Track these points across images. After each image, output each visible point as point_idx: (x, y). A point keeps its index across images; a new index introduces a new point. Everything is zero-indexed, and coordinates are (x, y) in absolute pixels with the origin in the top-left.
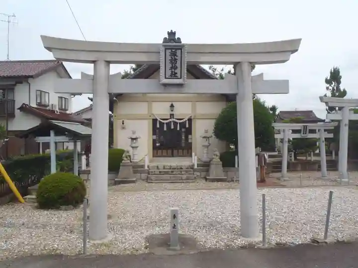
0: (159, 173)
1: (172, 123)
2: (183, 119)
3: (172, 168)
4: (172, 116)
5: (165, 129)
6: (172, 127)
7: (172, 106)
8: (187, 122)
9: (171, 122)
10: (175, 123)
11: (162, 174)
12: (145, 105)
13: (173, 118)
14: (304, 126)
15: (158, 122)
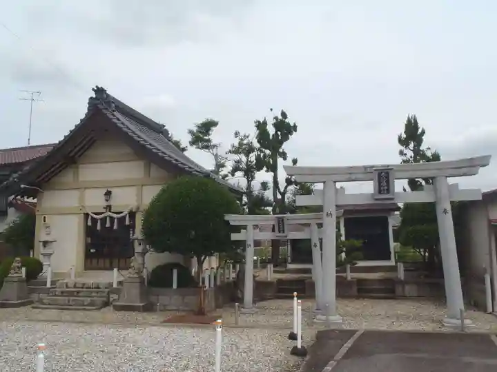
0: (60, 294)
1: (108, 218)
2: (122, 212)
3: (86, 286)
4: (109, 208)
5: (99, 227)
6: (108, 225)
7: (108, 194)
8: (128, 216)
9: (106, 217)
10: (112, 219)
11: (65, 294)
12: (76, 193)
13: (110, 212)
14: (278, 218)
15: (90, 217)
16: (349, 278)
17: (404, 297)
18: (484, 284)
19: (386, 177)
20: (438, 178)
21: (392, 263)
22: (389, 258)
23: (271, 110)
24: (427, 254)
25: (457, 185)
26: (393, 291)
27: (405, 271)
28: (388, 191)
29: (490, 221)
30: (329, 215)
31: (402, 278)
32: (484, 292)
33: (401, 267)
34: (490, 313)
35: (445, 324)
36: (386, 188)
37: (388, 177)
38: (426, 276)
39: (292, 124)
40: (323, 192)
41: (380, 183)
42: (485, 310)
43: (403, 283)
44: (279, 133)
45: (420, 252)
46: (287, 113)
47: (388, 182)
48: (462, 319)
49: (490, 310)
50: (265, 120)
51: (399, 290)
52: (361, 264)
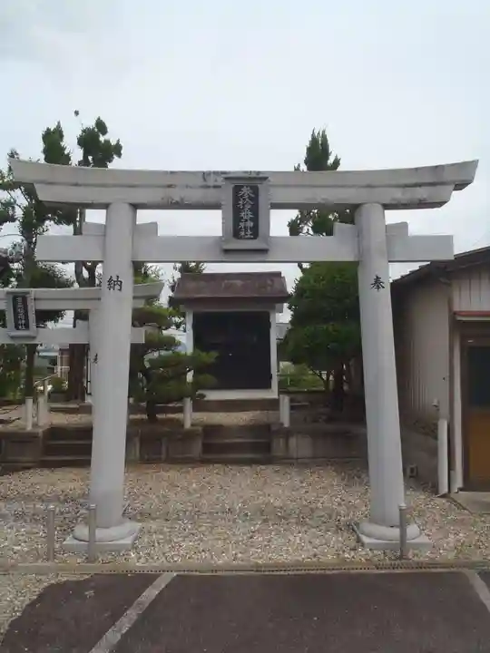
16: (188, 425)
17: (287, 461)
18: (436, 438)
19: (250, 198)
20: (364, 209)
21: (272, 394)
22: (267, 386)
23: (77, 113)
24: (331, 378)
25: (404, 226)
26: (267, 448)
27: (292, 408)
28: (255, 233)
29: (453, 315)
30: (114, 283)
31: (286, 425)
32: (434, 452)
33: (285, 402)
34: (443, 496)
35: (365, 540)
36: (250, 224)
37: (255, 199)
38: (330, 420)
39: (113, 143)
40: (103, 230)
41: (237, 211)
42: (434, 489)
43: (287, 434)
44: (90, 158)
45: (320, 376)
46: (107, 125)
47: (255, 210)
48: (403, 525)
49: (444, 489)
50: (59, 126)
51: (278, 446)
52: (213, 396)
